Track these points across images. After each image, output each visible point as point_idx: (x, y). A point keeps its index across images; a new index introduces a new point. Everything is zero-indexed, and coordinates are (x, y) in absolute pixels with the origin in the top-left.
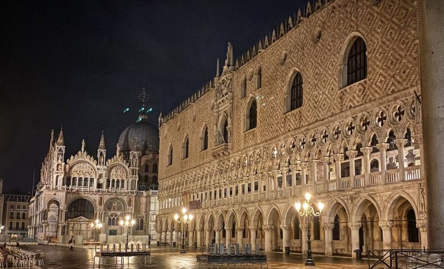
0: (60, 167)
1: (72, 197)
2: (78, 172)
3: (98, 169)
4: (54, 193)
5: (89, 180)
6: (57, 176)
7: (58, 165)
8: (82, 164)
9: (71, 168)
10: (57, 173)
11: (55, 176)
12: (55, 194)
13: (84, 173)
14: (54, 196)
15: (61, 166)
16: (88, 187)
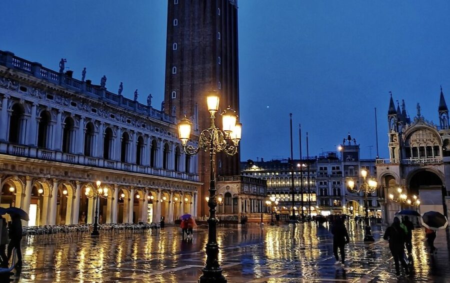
0: (394, 138)
1: (409, 170)
2: (418, 141)
3: (441, 135)
4: (386, 167)
5: (433, 149)
6: (393, 148)
7: (392, 135)
8: (421, 132)
9: (408, 137)
10: (392, 145)
11: (390, 148)
12: (388, 168)
13: (425, 141)
14: (387, 170)
15: (396, 137)
16: (433, 156)
